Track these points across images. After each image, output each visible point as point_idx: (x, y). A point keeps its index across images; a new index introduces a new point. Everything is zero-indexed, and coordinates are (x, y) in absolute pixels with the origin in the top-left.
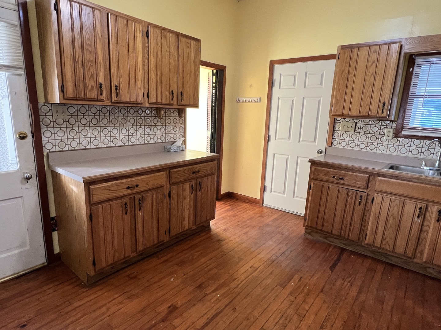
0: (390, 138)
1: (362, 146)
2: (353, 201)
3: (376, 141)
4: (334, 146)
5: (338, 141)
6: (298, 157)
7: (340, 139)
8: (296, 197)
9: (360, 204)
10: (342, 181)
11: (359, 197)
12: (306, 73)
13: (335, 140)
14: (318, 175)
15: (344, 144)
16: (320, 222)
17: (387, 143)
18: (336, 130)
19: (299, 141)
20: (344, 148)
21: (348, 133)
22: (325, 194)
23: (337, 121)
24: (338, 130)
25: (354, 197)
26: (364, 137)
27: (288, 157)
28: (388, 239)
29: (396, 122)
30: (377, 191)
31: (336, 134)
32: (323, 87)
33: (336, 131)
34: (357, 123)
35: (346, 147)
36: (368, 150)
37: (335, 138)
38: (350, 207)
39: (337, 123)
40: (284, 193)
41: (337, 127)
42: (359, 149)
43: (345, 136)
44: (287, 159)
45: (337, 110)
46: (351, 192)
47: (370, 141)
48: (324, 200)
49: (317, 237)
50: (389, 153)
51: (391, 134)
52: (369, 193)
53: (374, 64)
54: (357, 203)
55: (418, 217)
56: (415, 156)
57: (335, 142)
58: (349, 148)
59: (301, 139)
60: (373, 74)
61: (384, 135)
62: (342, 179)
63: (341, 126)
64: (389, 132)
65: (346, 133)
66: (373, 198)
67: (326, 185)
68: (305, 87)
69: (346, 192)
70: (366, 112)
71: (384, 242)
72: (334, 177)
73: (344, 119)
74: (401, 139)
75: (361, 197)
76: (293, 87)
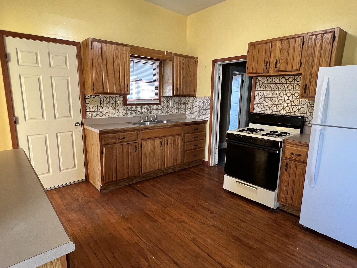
0: (122, 107)
1: (107, 114)
2: (132, 150)
3: (114, 110)
4: (88, 118)
5: (90, 113)
6: (57, 133)
7: (91, 111)
8: (62, 170)
9: (136, 151)
10: (124, 140)
11: (134, 147)
12: (49, 53)
13: (87, 112)
14: (108, 141)
15: (95, 115)
16: (114, 175)
17: (120, 110)
18: (87, 104)
19: (55, 119)
20: (96, 117)
21: (96, 106)
22: (114, 153)
23: (86, 98)
24: (88, 104)
25: (132, 149)
26: (107, 108)
27: (46, 136)
28: (151, 165)
29: (123, 97)
30: (142, 140)
31: (88, 108)
32: (68, 68)
33: (87, 106)
34: (101, 98)
35: (97, 117)
36: (111, 117)
37: (87, 111)
38: (131, 155)
39: (87, 99)
40: (49, 172)
41: (87, 102)
42: (105, 117)
43: (94, 108)
44: (45, 138)
45: (98, 89)
46: (130, 145)
47: (111, 110)
48: (114, 157)
49: (111, 188)
50: (122, 116)
51: (122, 104)
52: (139, 142)
53: (118, 58)
54: (134, 151)
55: (161, 147)
56: (135, 116)
57: (88, 115)
58: (99, 117)
59: (57, 116)
60: (118, 64)
61: (118, 105)
62: (124, 138)
63: (90, 101)
64: (120, 102)
65: (94, 106)
66: (141, 144)
67: (114, 146)
68: (50, 67)
69: (127, 146)
70: (118, 91)
71: (150, 167)
72: (119, 139)
73: (91, 96)
74: (127, 106)
75: (136, 146)
76: (37, 65)
